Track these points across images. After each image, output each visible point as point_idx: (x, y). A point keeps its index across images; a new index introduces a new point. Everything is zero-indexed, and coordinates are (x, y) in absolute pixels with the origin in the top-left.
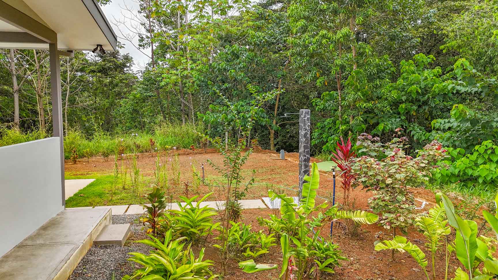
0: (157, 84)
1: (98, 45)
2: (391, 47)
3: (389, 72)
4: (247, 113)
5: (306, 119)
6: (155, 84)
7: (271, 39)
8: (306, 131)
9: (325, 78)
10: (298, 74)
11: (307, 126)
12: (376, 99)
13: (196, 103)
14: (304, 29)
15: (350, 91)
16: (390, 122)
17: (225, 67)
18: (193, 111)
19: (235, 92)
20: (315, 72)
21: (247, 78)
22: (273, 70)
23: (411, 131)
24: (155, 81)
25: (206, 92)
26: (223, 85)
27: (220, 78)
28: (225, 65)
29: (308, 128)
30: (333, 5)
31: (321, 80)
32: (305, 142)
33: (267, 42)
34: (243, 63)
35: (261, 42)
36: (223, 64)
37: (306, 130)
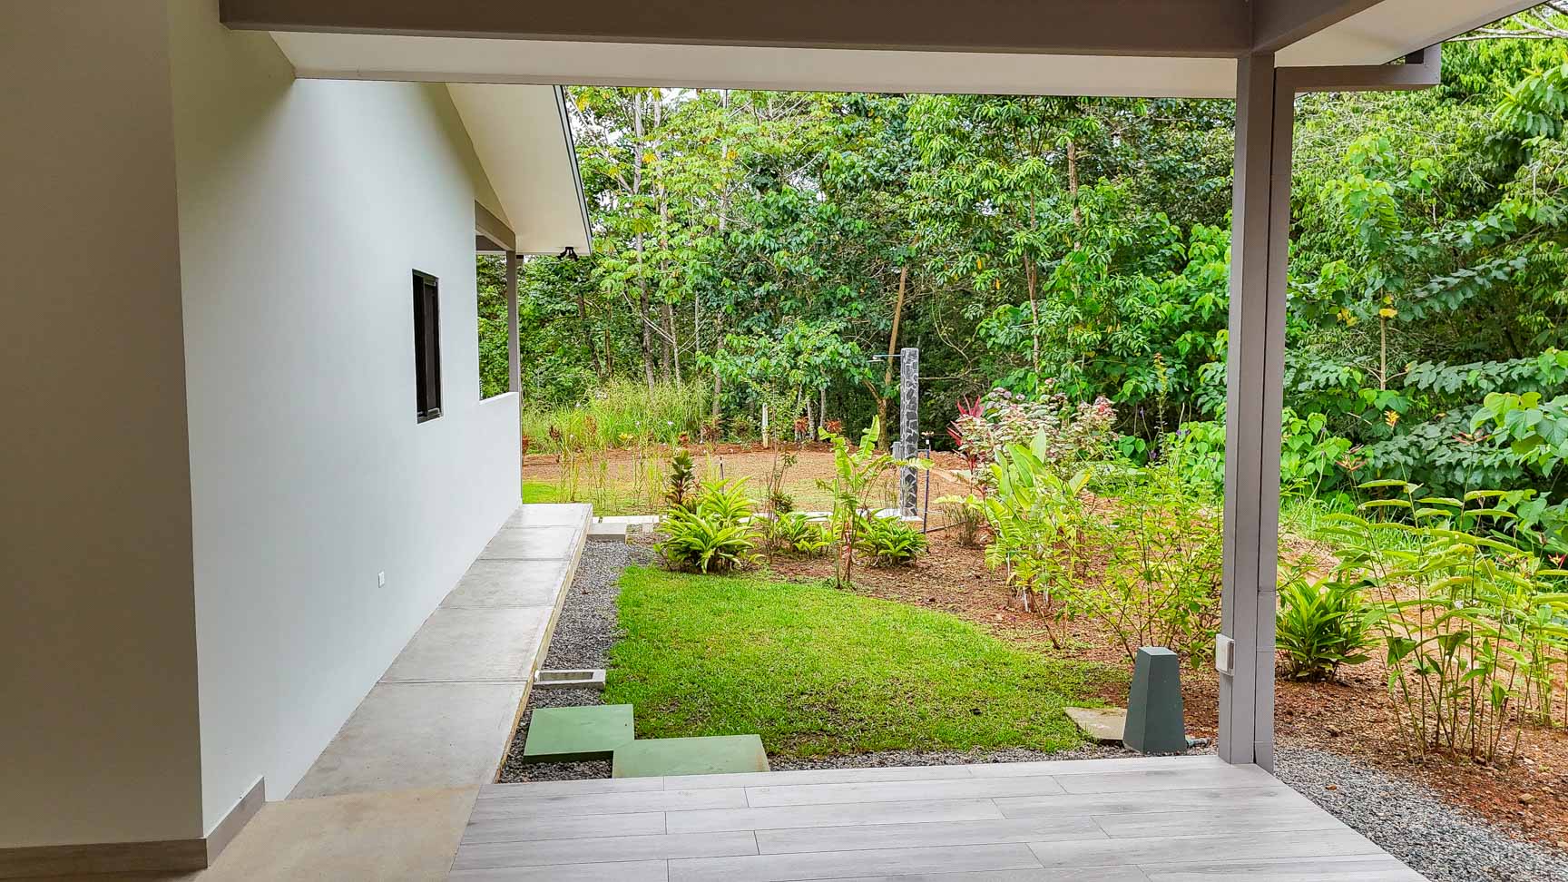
0: (579, 280)
1: (567, 248)
2: (1164, 193)
3: (1168, 253)
4: (816, 353)
5: (911, 364)
6: (576, 280)
7: (882, 173)
8: (912, 387)
9: (995, 273)
10: (936, 262)
11: (912, 378)
12: (1117, 323)
13: (684, 329)
14: (948, 157)
15: (1054, 303)
16: (1153, 376)
17: (764, 242)
18: (676, 350)
19: (789, 303)
20: (973, 258)
21: (817, 269)
22: (884, 245)
23: (1200, 396)
24: (575, 271)
25: (715, 304)
26: (760, 286)
27: (751, 267)
28: (763, 238)
29: (914, 382)
30: (1009, 109)
31: (986, 277)
32: (909, 407)
33: (873, 180)
34: (806, 233)
35: (856, 181)
36: (759, 236)
37: (911, 384)
